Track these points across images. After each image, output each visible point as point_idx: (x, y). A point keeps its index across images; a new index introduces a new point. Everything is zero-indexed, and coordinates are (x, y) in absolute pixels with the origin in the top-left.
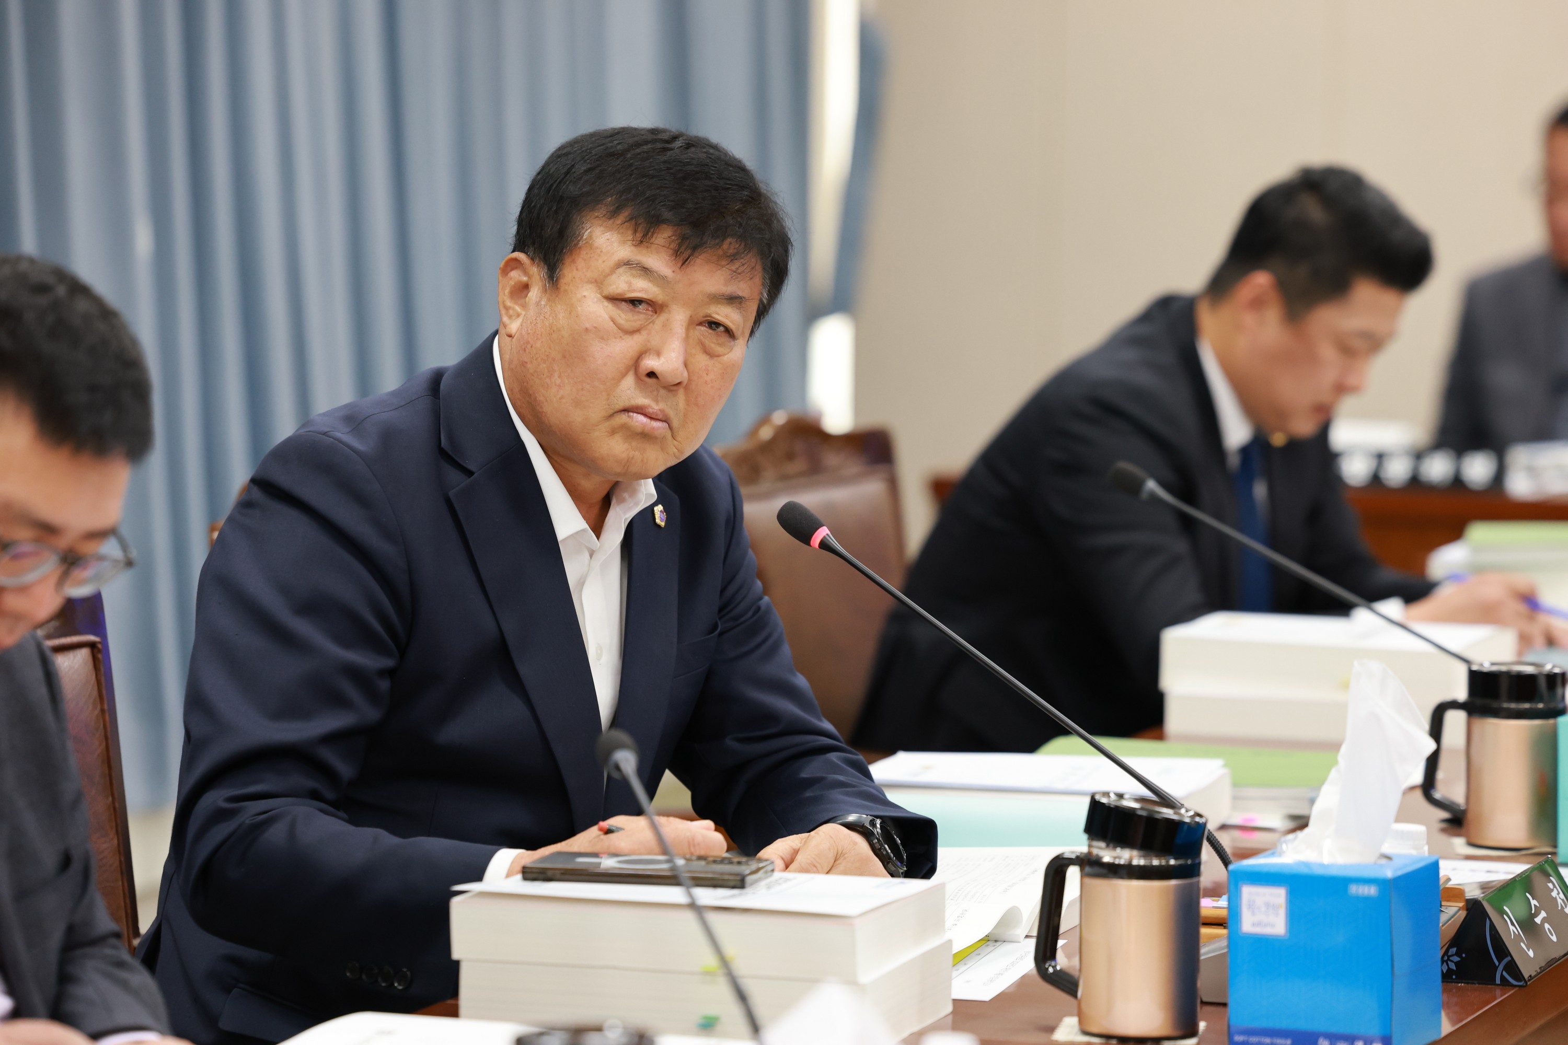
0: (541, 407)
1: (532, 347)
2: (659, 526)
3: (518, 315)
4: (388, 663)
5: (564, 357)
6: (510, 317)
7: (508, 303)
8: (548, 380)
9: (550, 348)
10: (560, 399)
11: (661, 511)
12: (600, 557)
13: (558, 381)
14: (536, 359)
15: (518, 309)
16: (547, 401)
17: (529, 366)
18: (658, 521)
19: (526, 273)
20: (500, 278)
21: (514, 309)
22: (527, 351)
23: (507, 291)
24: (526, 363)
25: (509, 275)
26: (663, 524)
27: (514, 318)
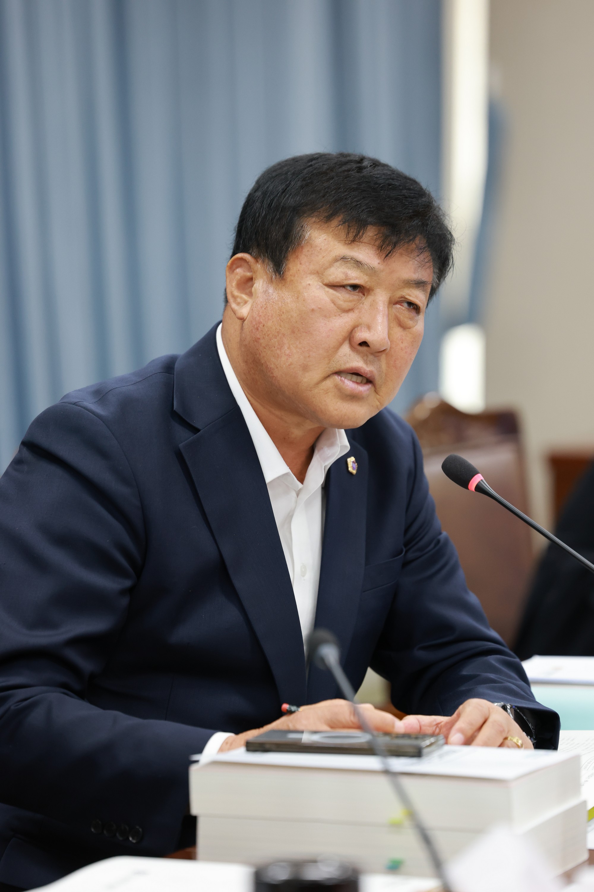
0: (272, 373)
1: (264, 326)
2: (351, 474)
3: (246, 302)
4: (127, 583)
5: (293, 332)
6: (238, 304)
7: (236, 293)
8: (278, 352)
9: (280, 326)
10: (289, 365)
11: (353, 462)
12: (304, 496)
13: (287, 352)
14: (268, 335)
15: (244, 297)
16: (277, 368)
17: (262, 341)
18: (350, 469)
19: (250, 269)
20: (228, 274)
21: (241, 298)
22: (260, 329)
23: (234, 284)
24: (259, 339)
25: (235, 271)
26: (354, 472)
27: (242, 304)
